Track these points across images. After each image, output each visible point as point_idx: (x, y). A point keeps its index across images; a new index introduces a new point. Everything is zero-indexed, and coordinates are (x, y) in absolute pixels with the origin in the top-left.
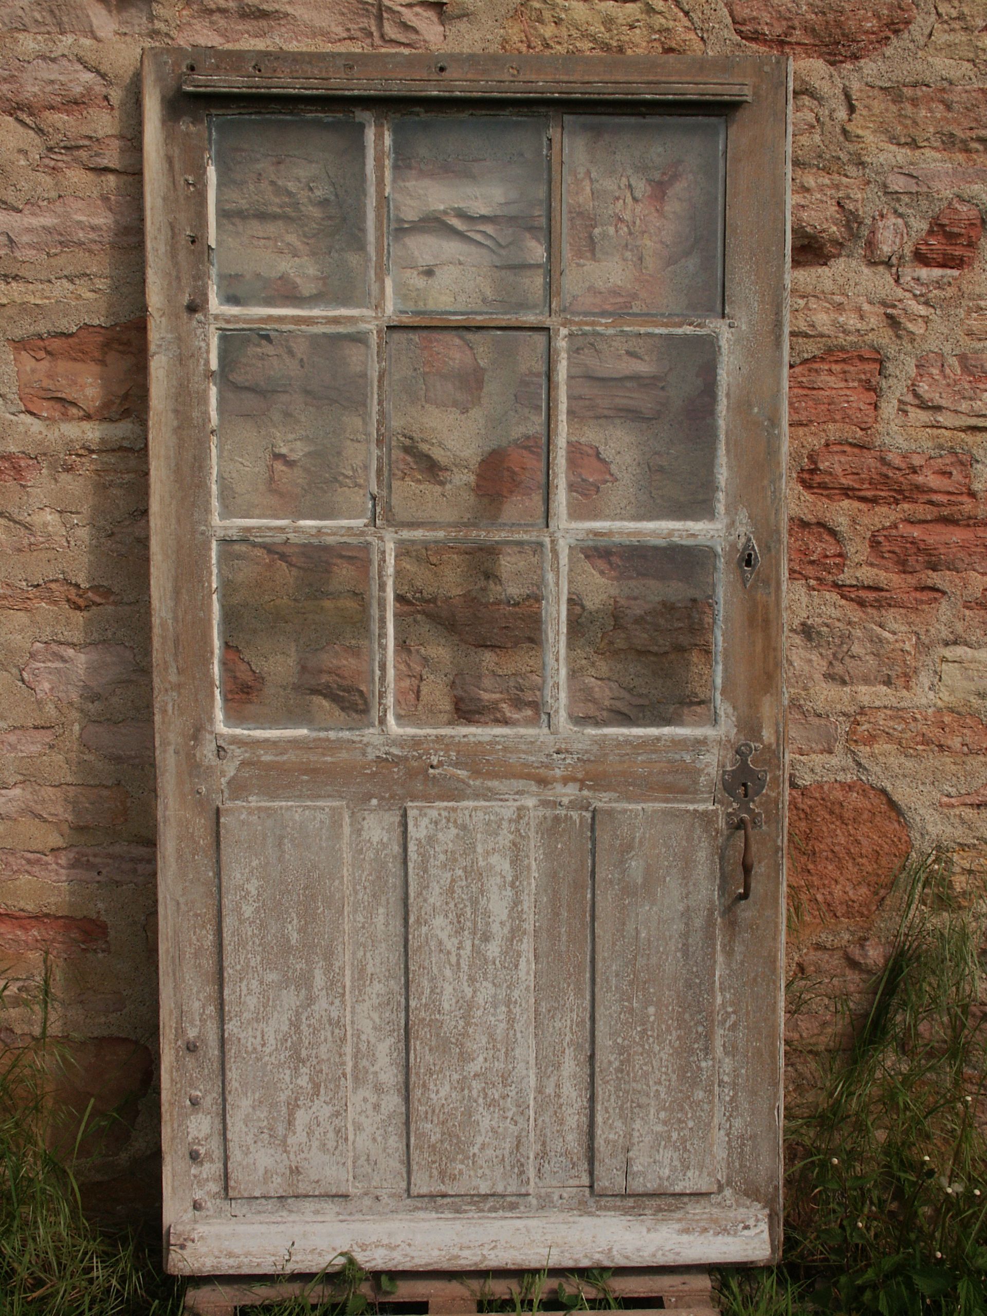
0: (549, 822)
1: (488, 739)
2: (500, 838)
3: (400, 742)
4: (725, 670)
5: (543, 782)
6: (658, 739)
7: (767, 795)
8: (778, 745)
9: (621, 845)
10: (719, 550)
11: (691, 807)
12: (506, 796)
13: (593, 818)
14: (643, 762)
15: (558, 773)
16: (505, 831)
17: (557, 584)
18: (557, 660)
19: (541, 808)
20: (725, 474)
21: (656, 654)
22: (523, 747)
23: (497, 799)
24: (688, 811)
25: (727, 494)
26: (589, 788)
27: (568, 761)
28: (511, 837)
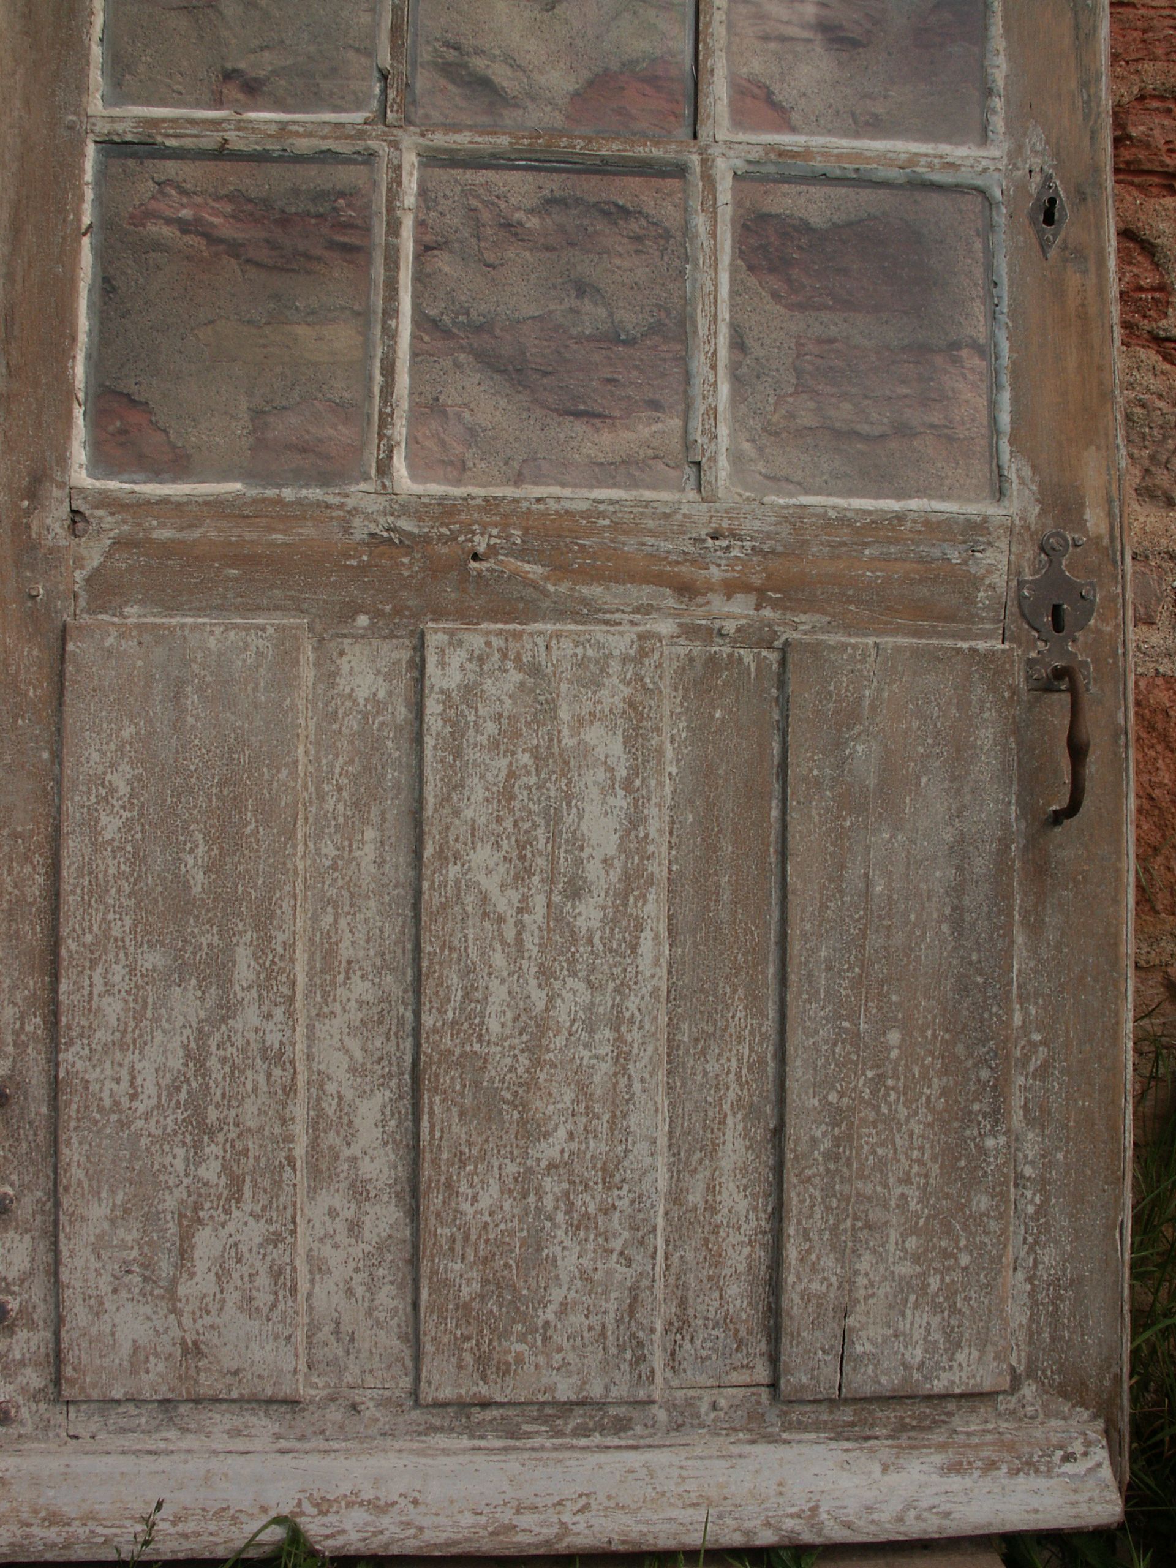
0: (698, 666)
1: (584, 506)
2: (604, 692)
3: (417, 509)
4: (1015, 400)
5: (686, 590)
6: (900, 517)
7: (1099, 631)
8: (1112, 538)
9: (836, 712)
10: (997, 193)
11: (965, 645)
12: (618, 616)
13: (783, 663)
14: (872, 559)
15: (715, 573)
16: (615, 680)
17: (713, 235)
18: (714, 367)
19: (682, 641)
20: (1004, 67)
21: (866, 438)
22: (651, 524)
23: (599, 622)
24: (959, 651)
25: (1008, 102)
26: (775, 604)
27: (735, 552)
28: (627, 691)
